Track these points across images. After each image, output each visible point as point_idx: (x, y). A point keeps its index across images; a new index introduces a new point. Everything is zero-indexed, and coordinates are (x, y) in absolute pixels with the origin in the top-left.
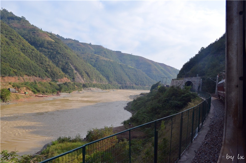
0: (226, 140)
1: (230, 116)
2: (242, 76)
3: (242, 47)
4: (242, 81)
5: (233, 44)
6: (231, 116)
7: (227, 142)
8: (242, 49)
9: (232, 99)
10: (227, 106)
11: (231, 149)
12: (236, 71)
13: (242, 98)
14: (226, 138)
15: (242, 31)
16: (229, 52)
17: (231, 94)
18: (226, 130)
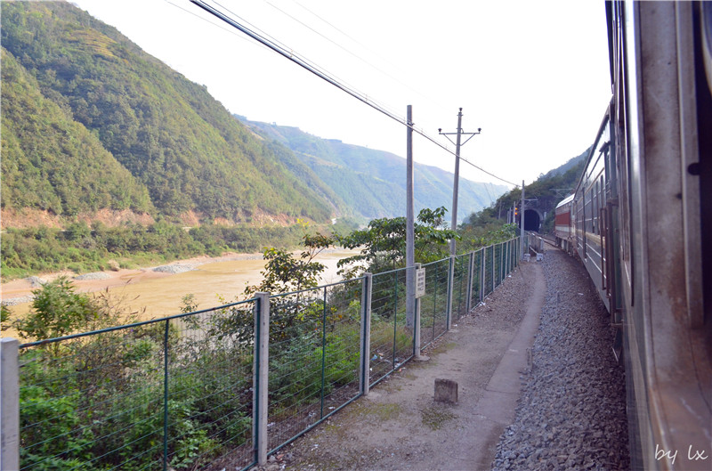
0: (659, 371)
1: (660, 292)
2: (696, 160)
3: (693, 67)
4: (697, 178)
5: (659, 62)
6: (665, 293)
7: (663, 376)
8: (693, 72)
9: (664, 239)
10: (649, 262)
11: (684, 402)
12: (673, 149)
13: (699, 232)
14: (657, 366)
15: (691, 15)
16: (648, 88)
17: (659, 223)
18: (654, 339)
